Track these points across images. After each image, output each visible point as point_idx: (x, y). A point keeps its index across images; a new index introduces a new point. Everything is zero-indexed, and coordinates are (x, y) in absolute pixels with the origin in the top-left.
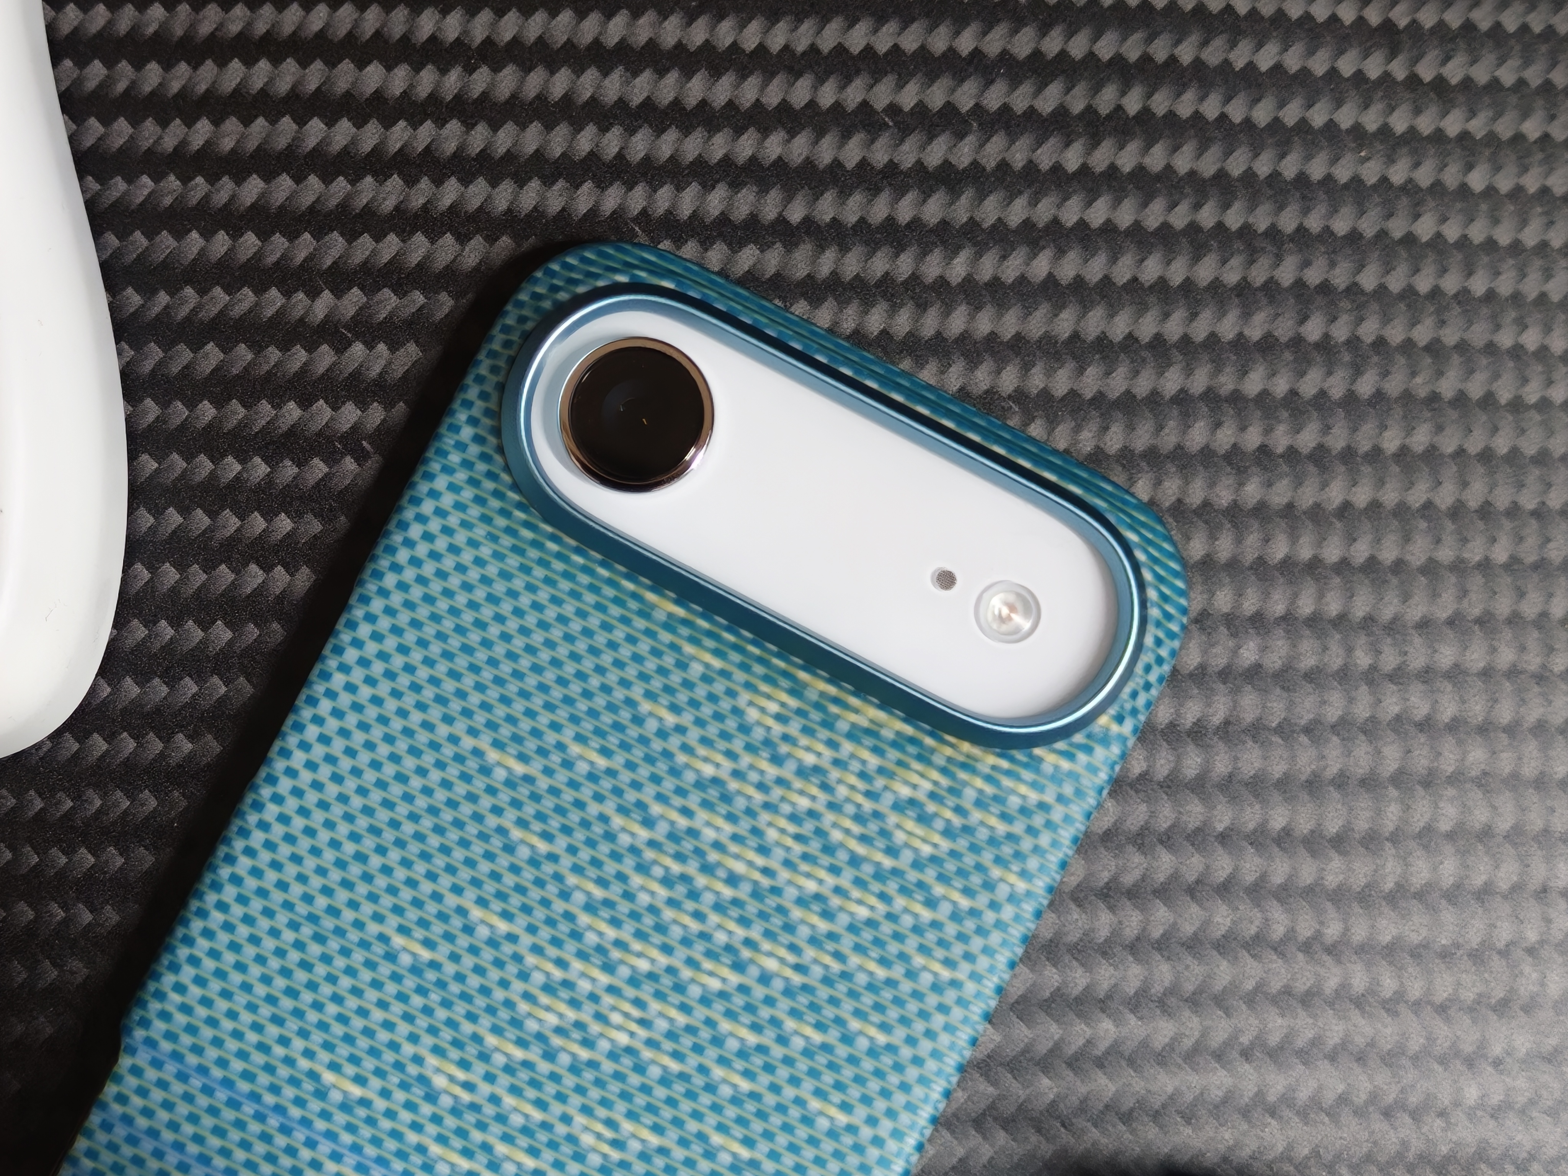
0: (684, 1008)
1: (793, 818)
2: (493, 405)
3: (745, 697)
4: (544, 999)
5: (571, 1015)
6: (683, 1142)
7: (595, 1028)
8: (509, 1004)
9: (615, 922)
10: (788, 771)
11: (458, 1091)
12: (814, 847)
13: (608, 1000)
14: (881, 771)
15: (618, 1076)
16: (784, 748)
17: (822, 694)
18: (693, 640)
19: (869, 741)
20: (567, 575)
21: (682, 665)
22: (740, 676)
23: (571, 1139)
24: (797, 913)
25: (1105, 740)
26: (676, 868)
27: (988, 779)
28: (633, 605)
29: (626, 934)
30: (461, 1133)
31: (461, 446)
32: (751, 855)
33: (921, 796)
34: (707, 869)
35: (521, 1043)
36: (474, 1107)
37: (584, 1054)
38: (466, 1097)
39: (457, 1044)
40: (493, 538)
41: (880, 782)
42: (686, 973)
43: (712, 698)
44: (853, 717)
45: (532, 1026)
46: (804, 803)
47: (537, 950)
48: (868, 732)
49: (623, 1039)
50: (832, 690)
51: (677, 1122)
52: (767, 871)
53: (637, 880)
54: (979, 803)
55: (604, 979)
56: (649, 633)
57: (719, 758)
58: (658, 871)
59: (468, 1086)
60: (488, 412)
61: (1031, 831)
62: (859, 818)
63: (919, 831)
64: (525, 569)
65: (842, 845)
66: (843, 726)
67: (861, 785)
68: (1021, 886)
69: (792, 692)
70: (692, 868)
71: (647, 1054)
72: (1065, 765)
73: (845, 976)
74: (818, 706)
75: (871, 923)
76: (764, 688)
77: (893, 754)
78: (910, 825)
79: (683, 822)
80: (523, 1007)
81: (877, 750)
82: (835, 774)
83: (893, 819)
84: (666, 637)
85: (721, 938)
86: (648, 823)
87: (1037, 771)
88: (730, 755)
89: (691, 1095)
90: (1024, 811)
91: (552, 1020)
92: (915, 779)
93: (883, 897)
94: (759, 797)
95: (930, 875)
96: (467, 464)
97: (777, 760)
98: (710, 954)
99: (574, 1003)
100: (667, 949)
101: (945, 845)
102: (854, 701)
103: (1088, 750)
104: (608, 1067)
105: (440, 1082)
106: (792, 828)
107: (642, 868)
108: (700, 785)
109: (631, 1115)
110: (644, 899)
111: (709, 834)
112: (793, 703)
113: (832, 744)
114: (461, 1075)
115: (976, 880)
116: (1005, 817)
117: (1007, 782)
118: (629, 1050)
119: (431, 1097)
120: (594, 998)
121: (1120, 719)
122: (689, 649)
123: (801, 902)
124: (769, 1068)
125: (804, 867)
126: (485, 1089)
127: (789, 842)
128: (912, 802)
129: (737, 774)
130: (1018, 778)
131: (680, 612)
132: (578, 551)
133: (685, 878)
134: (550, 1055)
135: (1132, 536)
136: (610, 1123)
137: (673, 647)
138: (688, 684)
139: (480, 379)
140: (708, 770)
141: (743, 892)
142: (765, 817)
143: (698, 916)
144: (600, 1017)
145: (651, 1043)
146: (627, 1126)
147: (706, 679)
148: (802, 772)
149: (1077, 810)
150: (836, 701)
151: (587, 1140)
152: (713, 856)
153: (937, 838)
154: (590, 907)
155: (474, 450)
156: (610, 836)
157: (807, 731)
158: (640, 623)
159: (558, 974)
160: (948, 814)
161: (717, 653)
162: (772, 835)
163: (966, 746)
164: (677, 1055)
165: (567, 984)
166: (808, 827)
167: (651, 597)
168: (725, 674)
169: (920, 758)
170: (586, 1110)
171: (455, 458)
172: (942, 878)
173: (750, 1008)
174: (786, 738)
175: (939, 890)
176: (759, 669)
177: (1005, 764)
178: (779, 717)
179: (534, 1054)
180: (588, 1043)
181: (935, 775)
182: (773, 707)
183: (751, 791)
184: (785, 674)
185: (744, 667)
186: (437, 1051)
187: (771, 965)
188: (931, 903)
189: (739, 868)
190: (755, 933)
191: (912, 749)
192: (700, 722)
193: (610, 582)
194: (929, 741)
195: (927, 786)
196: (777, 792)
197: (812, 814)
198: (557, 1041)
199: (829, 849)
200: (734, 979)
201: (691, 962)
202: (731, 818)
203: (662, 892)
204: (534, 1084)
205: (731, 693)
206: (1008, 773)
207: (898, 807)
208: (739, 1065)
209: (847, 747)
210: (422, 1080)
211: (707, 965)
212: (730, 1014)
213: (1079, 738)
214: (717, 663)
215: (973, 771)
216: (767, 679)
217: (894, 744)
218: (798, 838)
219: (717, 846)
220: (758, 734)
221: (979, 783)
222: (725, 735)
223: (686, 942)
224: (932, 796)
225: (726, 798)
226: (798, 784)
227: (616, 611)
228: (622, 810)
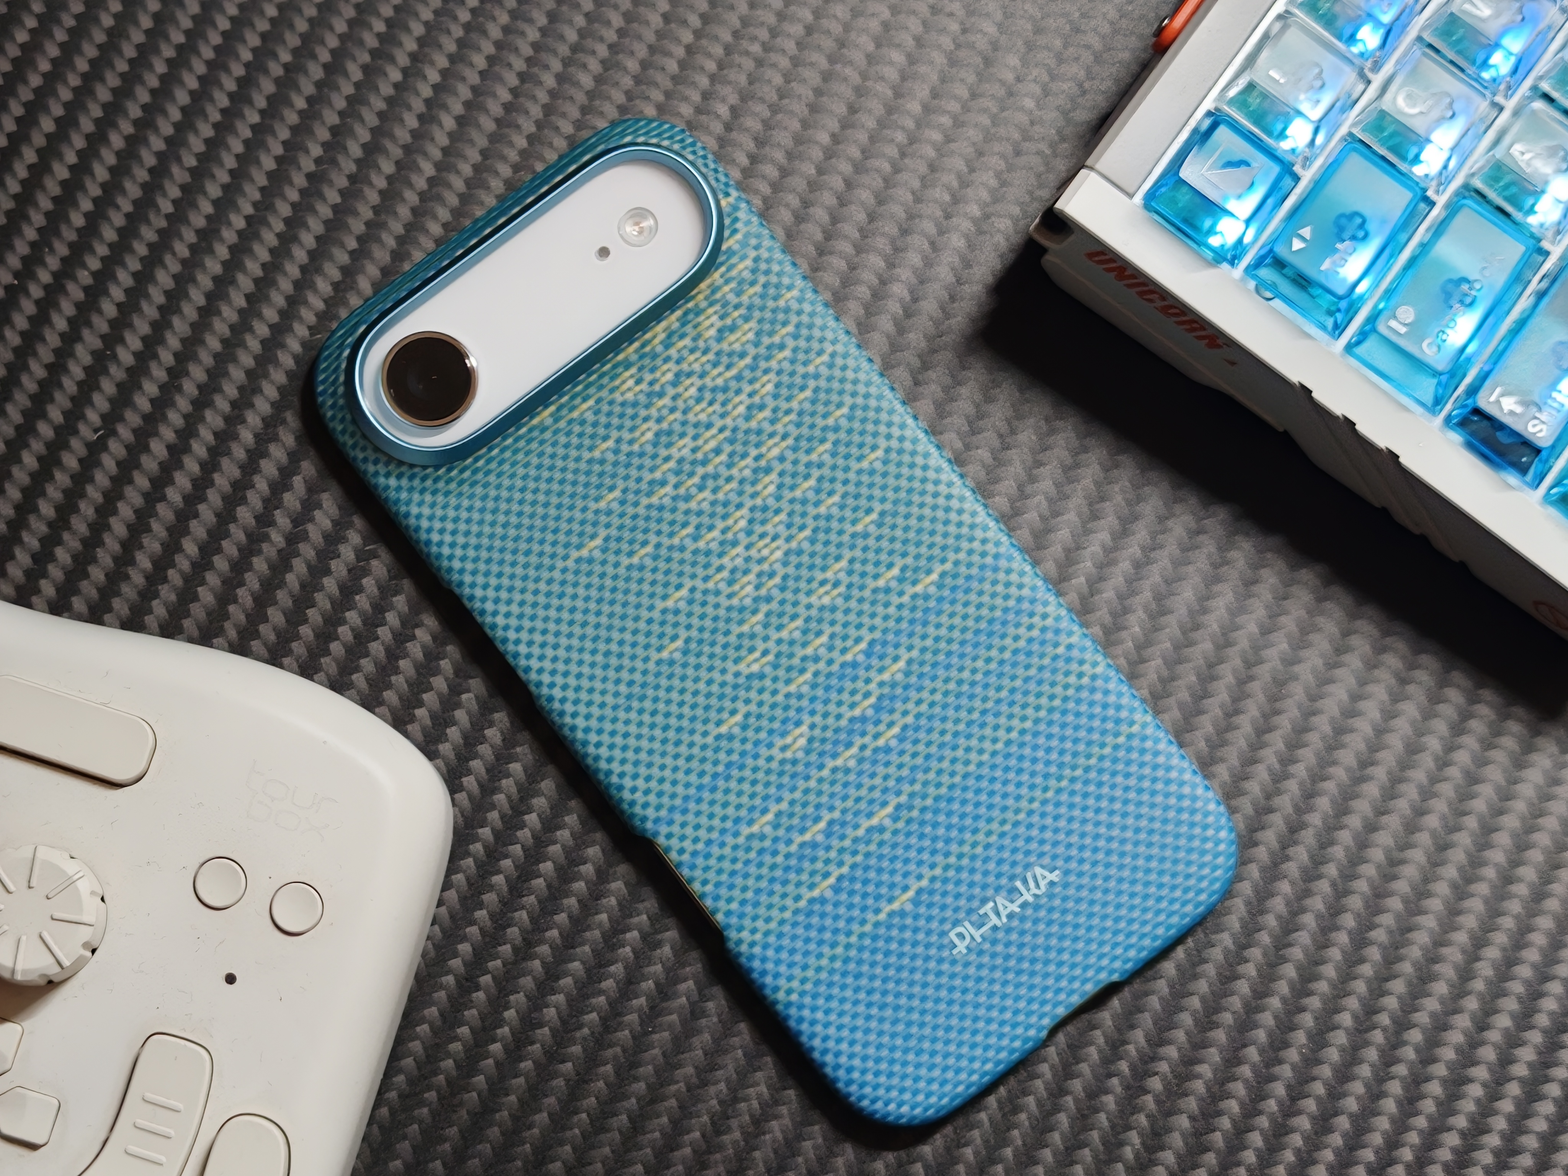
0: (777, 512)
1: (699, 400)
2: (384, 459)
3: (617, 396)
4: (736, 587)
5: (751, 577)
6: (852, 547)
7: (765, 567)
8: (729, 609)
9: (711, 528)
10: (671, 391)
11: (765, 660)
12: (720, 397)
13: (753, 552)
14: (694, 339)
15: (798, 566)
16: (657, 388)
17: (636, 351)
18: (572, 409)
19: (675, 338)
20: (500, 463)
21: (583, 422)
22: (604, 393)
23: (822, 608)
24: (753, 424)
25: (736, 208)
26: (696, 480)
27: (727, 282)
28: (535, 433)
29: (720, 525)
30: (789, 669)
31: (399, 489)
32: (708, 434)
33: (719, 324)
34: (704, 463)
35: (755, 612)
36: (778, 655)
37: (777, 580)
38: (770, 658)
39: (738, 648)
40: (460, 494)
41: (701, 344)
42: (759, 501)
43: (609, 414)
44: (657, 341)
45: (748, 602)
46: (693, 391)
47: (706, 579)
48: (669, 336)
49: (778, 554)
50: (636, 345)
51: (839, 545)
52: (721, 430)
53: (693, 505)
54: (739, 294)
55: (739, 549)
56: (555, 433)
57: (645, 426)
58: (694, 491)
59: (765, 653)
60: (387, 464)
61: (767, 272)
62: (715, 365)
63: (738, 334)
64: (486, 485)
65: (726, 381)
66: (659, 349)
67: (698, 354)
68: (795, 293)
69: (627, 368)
70: (700, 471)
71: (794, 544)
72: (739, 236)
73: (800, 414)
74: (641, 357)
75: (778, 385)
76: (617, 382)
77: (688, 328)
78: (732, 338)
79: (672, 464)
80: (735, 601)
81: (682, 336)
82: (685, 366)
83: (725, 346)
84: (562, 424)
85: (747, 473)
86: (663, 483)
87: (734, 253)
88: (646, 419)
89: (828, 531)
90: (754, 271)
91: (749, 589)
92: (707, 323)
93: (766, 371)
94: (678, 415)
95: (766, 341)
96: (411, 489)
97: (661, 395)
98: (754, 483)
99: (746, 572)
100: (739, 506)
101: (753, 324)
102: (648, 336)
103: (736, 220)
104: (791, 570)
105: (755, 668)
106: (704, 405)
107: (688, 498)
108: (655, 445)
109: (824, 569)
110: (705, 506)
111: (686, 452)
112: (633, 370)
113: (667, 360)
114: (757, 654)
115: (781, 316)
116: (753, 283)
117: (734, 273)
118: (787, 553)
119: (762, 676)
120: (748, 559)
121: (727, 194)
122: (575, 414)
123: (748, 418)
124: (832, 480)
125: (729, 407)
126: (771, 644)
127: (710, 410)
128: (720, 331)
129: (659, 421)
130: (733, 266)
131: (552, 408)
132: (491, 449)
133: (704, 478)
134: (769, 599)
135: (628, 139)
136: (823, 583)
137: (570, 422)
138: (595, 424)
139: (365, 460)
140: (649, 436)
141: (728, 448)
142: (691, 417)
143: (729, 479)
144: (760, 561)
145: (789, 539)
146: (829, 575)
147: (597, 413)
148: (675, 384)
149: (767, 243)
150: (643, 346)
151: (826, 600)
152: (700, 456)
153: (746, 327)
154: (696, 538)
155: (404, 482)
156: (661, 508)
157: (653, 370)
158: (548, 435)
159: (725, 574)
160: (736, 314)
161: (585, 400)
162: (703, 417)
163: (703, 285)
164: (802, 528)
165: (733, 571)
166: (708, 396)
167: (535, 421)
168: (598, 401)
169: (697, 314)
170: (809, 593)
171: (404, 495)
172: (771, 334)
173: (794, 475)
174: (651, 384)
175: (777, 339)
176: (605, 380)
177: (723, 269)
178: (638, 382)
179: (764, 608)
180: (772, 575)
181: (711, 311)
182: (631, 383)
183: (672, 417)
184: (615, 367)
185: (601, 387)
186: (737, 661)
187: (775, 452)
188: (782, 347)
189: (712, 444)
190: (754, 452)
191: (691, 316)
192: (620, 428)
193: (516, 440)
194: (690, 305)
195: (715, 318)
196: (680, 404)
197: (700, 389)
198: (763, 592)
199: (725, 390)
200: (773, 476)
201: (753, 496)
202: (682, 435)
203: (706, 494)
204: (780, 615)
205: (611, 403)
206: (729, 270)
207: (719, 340)
208: (823, 496)
209: (673, 352)
210: (749, 677)
211: (759, 487)
212: (792, 488)
213: (727, 221)
214: (591, 402)
215: (719, 288)
216: (612, 379)
217: (683, 325)
218: (711, 404)
219: (694, 450)
220: (642, 398)
221: (726, 289)
222: (633, 417)
223: (740, 493)
224: (722, 318)
225: (669, 433)
226: (680, 389)
227: (534, 445)
228: (649, 494)
